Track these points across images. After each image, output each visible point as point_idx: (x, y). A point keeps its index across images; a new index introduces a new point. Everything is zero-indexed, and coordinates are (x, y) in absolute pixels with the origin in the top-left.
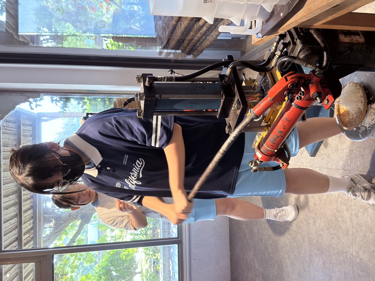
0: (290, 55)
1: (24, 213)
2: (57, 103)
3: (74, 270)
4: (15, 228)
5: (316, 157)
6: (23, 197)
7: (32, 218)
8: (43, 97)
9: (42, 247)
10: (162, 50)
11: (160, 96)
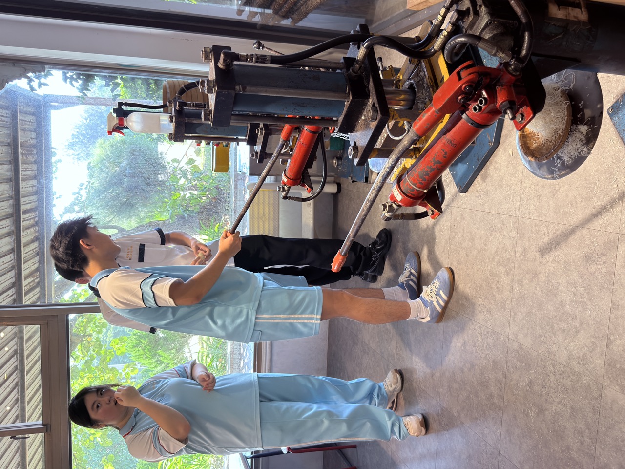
0: (466, 31)
1: (25, 247)
2: (74, 82)
3: (101, 330)
4: (11, 269)
5: (468, 194)
6: (22, 224)
7: (38, 254)
8: (51, 72)
9: (53, 303)
10: (242, 8)
11: (244, 89)
